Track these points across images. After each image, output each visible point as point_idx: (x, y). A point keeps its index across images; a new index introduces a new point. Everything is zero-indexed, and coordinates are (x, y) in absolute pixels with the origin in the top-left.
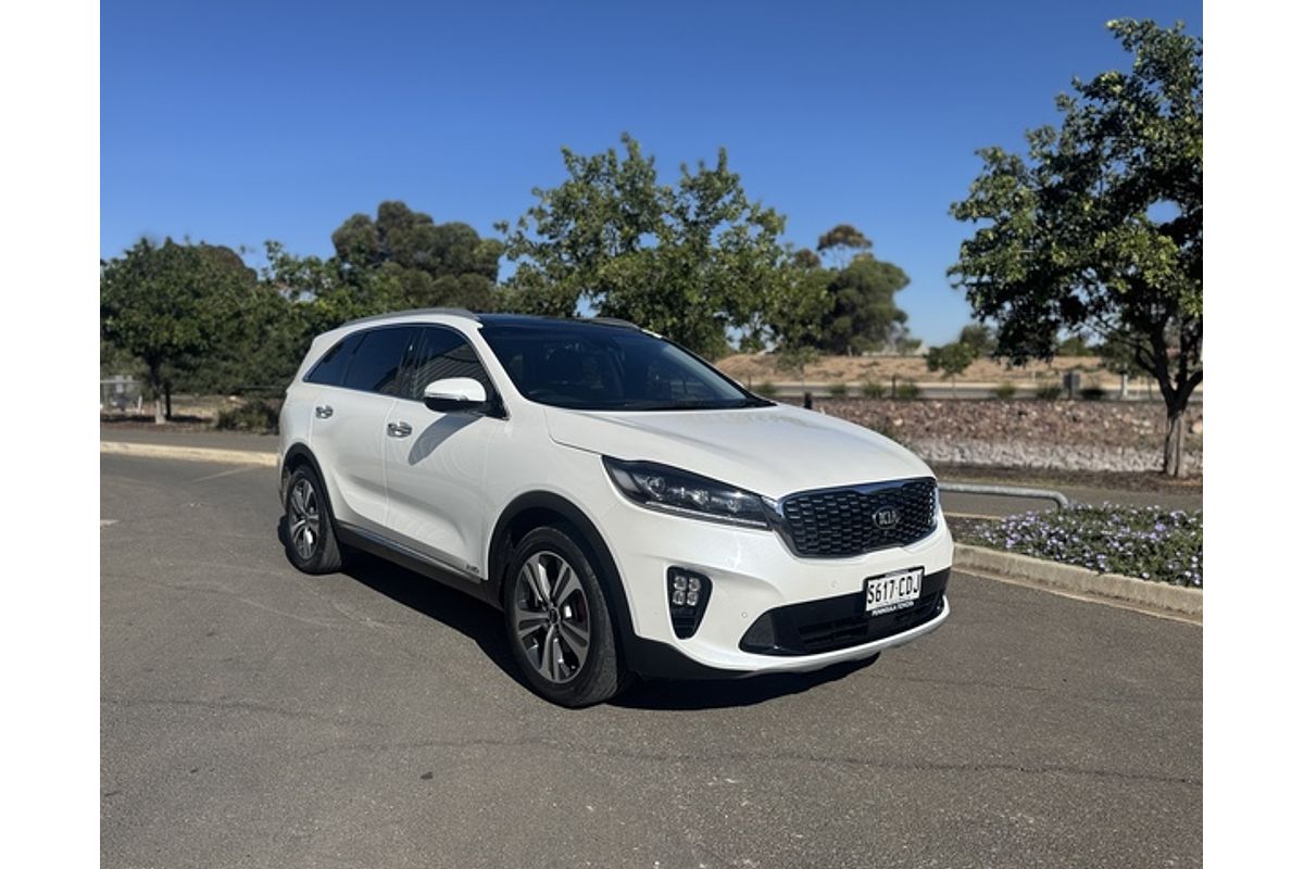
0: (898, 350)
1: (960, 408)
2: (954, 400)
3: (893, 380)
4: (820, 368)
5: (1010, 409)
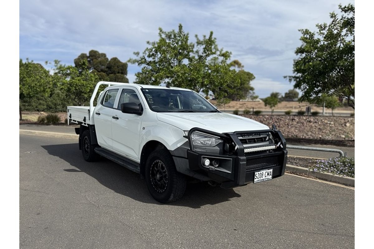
1: (274, 118)
2: (272, 115)
3: (253, 108)
4: (228, 105)
5: (290, 118)
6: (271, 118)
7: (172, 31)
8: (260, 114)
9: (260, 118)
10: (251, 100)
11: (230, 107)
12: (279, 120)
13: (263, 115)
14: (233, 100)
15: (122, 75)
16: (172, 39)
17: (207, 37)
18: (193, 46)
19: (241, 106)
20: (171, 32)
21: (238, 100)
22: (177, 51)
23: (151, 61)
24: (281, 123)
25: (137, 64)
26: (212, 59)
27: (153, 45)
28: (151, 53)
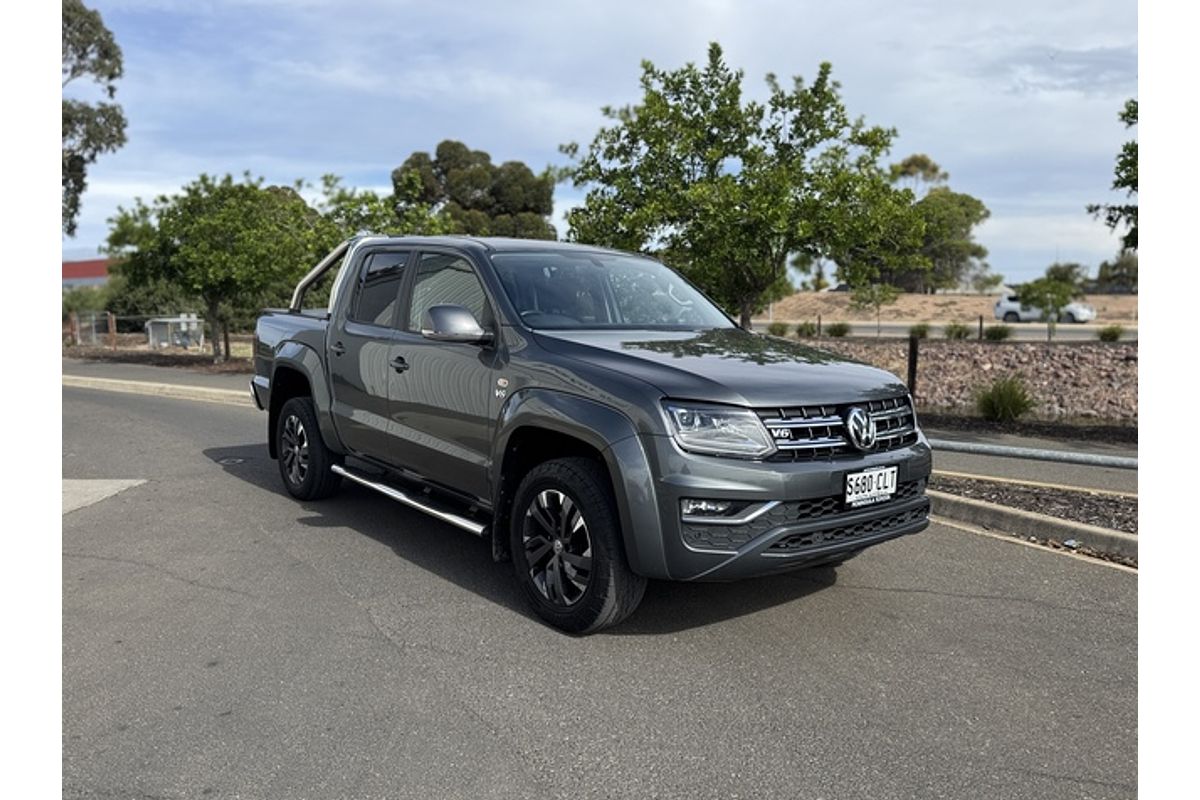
0: (976, 288)
1: (1057, 352)
2: (1049, 343)
3: (981, 319)
4: (892, 307)
5: (1116, 353)
6: (1048, 352)
7: (685, 68)
8: (1008, 339)
9: (1005, 353)
10: (976, 292)
11: (899, 314)
12: (1076, 359)
13: (1016, 344)
14: (911, 290)
15: (538, 216)
16: (687, 95)
17: (809, 84)
18: (760, 113)
19: (939, 310)
20: (683, 72)
21: (929, 290)
22: (702, 132)
23: (615, 170)
24: (1083, 369)
25: (570, 182)
26: (825, 155)
27: (623, 119)
28: (616, 146)
